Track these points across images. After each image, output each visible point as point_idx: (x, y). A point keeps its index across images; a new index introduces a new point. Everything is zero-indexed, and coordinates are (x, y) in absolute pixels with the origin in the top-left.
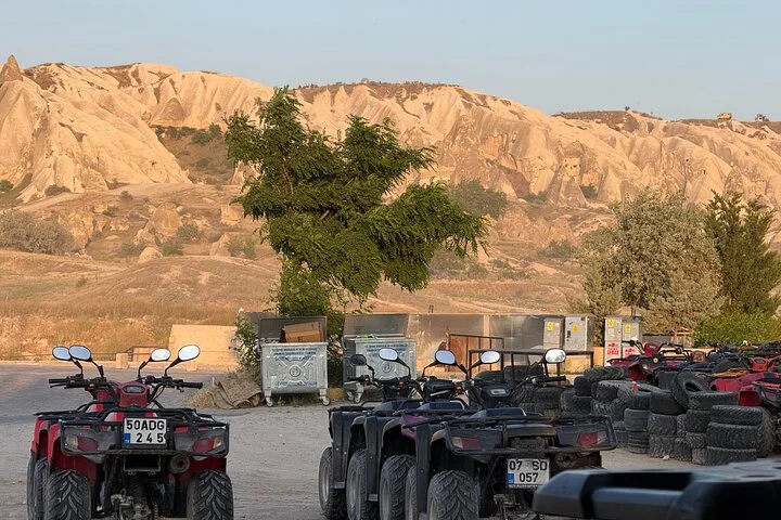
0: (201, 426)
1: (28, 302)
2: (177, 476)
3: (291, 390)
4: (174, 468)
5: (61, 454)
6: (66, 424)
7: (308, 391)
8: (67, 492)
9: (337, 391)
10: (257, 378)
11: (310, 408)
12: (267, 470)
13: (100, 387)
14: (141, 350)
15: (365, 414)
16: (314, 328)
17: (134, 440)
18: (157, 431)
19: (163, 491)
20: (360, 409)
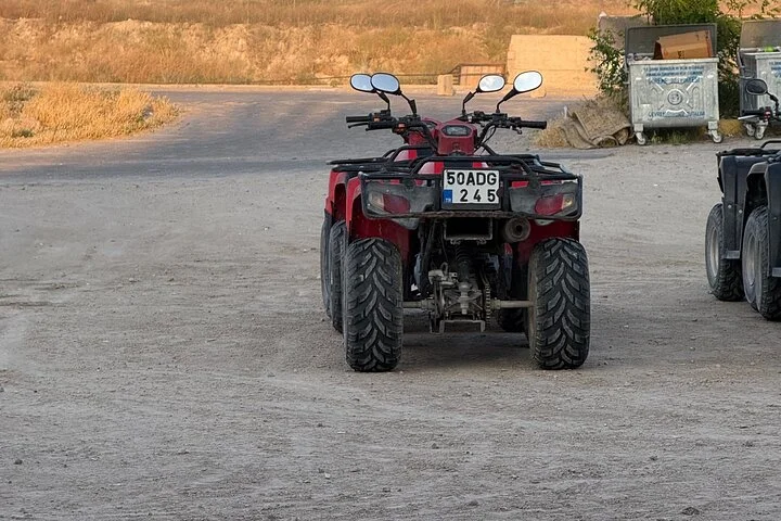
0: (545, 180)
1: (321, 7)
2: (515, 246)
3: (669, 123)
4: (510, 235)
5: (363, 217)
6: (368, 178)
7: (692, 123)
8: (371, 267)
9: (731, 125)
10: (624, 107)
11: (695, 146)
12: (636, 231)
13: (413, 127)
14: (471, 70)
15: (766, 159)
16: (699, 40)
17: (456, 199)
18: (487, 187)
19: (497, 266)
20: (759, 152)
